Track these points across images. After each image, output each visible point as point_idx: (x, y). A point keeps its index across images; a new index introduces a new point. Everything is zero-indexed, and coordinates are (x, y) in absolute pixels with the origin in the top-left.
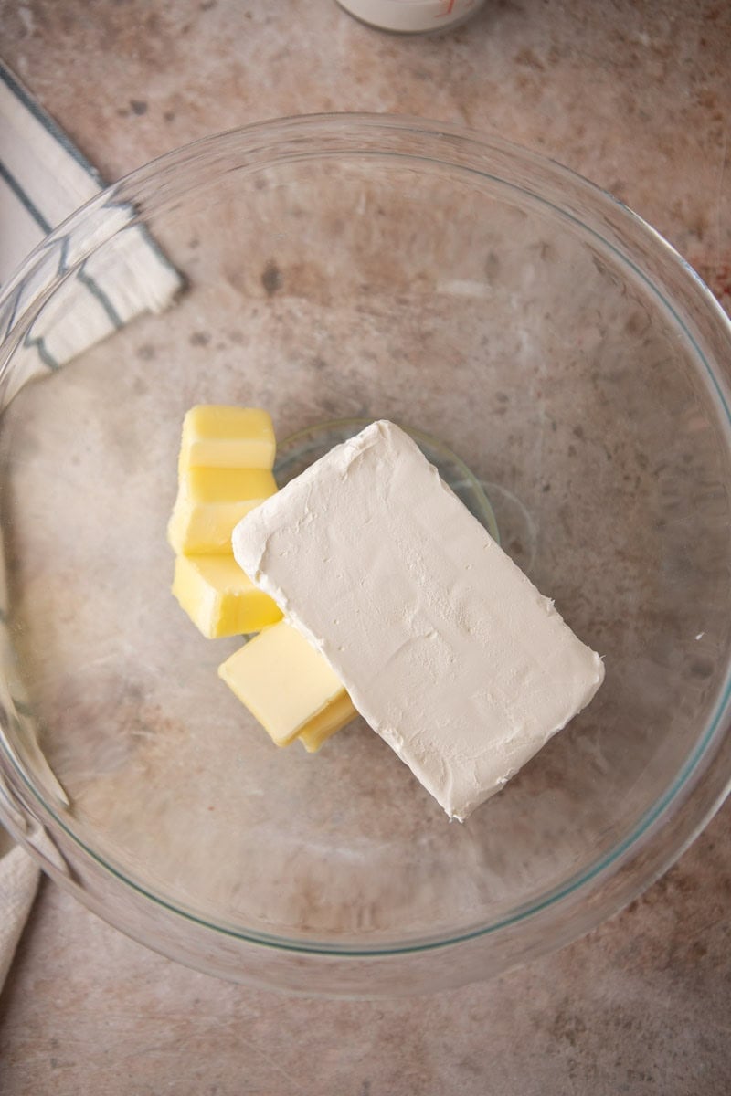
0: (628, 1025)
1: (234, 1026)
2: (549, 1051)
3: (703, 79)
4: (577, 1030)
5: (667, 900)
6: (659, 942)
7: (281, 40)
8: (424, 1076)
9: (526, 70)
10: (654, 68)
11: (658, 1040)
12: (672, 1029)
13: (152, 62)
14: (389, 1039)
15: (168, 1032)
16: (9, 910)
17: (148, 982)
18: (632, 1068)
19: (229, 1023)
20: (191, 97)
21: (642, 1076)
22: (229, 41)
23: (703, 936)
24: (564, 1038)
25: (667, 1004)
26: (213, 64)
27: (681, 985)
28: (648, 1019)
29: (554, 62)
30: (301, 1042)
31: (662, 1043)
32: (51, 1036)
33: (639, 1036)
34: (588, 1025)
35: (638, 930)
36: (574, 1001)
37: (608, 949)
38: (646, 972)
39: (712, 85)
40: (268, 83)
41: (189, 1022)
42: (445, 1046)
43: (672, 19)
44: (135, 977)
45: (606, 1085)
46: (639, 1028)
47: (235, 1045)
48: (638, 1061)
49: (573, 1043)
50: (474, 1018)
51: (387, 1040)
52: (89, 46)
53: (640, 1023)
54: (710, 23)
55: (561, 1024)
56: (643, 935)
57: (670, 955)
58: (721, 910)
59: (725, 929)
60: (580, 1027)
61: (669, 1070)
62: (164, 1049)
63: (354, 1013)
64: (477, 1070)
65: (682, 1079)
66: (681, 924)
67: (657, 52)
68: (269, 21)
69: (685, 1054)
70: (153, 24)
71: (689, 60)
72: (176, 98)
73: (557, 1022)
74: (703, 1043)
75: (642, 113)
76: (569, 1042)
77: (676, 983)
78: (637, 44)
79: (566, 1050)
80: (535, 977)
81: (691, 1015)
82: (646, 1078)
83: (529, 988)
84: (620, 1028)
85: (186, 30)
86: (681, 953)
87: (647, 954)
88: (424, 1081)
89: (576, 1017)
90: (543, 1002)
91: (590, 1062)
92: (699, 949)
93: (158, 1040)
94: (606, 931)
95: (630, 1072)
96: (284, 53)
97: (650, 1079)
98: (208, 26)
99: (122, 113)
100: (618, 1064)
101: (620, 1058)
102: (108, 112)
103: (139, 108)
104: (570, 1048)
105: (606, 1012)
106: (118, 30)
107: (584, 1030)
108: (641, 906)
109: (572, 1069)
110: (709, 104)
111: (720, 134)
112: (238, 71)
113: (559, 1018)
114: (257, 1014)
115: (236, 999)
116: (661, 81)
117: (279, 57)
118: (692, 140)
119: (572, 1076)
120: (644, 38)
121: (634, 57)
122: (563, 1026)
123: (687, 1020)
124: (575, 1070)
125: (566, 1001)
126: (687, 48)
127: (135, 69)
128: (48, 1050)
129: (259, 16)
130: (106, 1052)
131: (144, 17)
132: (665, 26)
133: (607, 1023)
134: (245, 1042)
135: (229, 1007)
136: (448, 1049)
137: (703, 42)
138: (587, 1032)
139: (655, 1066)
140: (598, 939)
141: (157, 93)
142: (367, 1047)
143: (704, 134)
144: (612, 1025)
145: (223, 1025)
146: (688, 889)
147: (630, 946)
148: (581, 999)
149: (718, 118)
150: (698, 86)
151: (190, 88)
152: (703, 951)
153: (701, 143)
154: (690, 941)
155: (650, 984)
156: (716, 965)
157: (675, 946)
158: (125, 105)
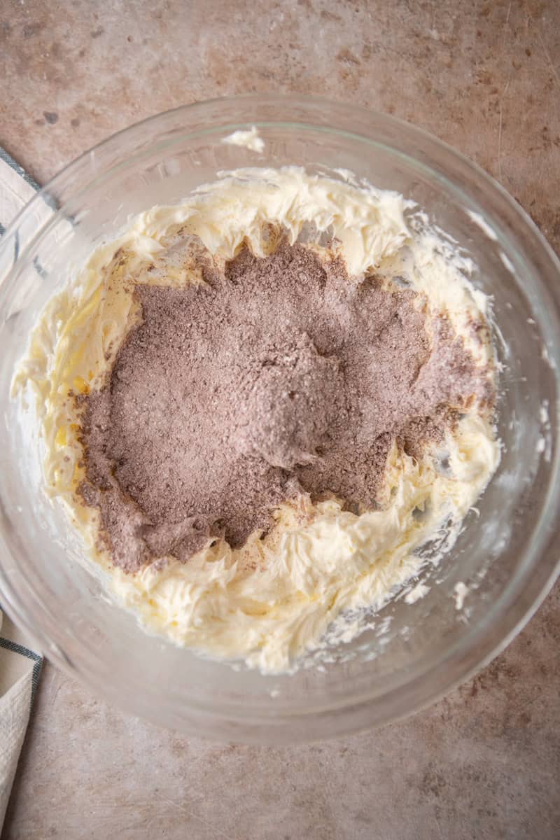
0: (477, 778)
1: (185, 806)
2: (420, 802)
3: (482, 62)
4: (440, 785)
5: (499, 685)
6: (495, 716)
7: (156, 57)
8: (329, 828)
9: (346, 65)
10: (443, 56)
11: (499, 787)
12: (509, 778)
13: (57, 81)
14: (302, 804)
15: (137, 815)
16: (11, 735)
17: (119, 780)
18: (481, 808)
19: (182, 804)
20: (91, 106)
21: (489, 813)
22: (117, 60)
23: (528, 709)
24: (431, 791)
25: (505, 760)
26: (105, 79)
27: (514, 746)
28: (491, 773)
29: (367, 57)
30: (236, 813)
31: (502, 789)
32: (50, 825)
33: (485, 786)
34: (447, 781)
35: (480, 709)
36: (436, 765)
37: (459, 724)
38: (488, 738)
39: (489, 67)
40: (149, 90)
41: (152, 806)
42: (343, 805)
43: (454, 17)
44: (110, 777)
45: (463, 821)
46: (485, 780)
47: (188, 819)
48: (486, 803)
49: (437, 795)
50: (363, 784)
51: (300, 805)
52: (9, 73)
53: (486, 777)
54: (483, 18)
55: (427, 782)
56: (483, 712)
57: (504, 726)
58: (540, 689)
59: (543, 702)
60: (442, 784)
61: (508, 807)
62: (135, 827)
63: (274, 788)
64: (368, 821)
65: (517, 812)
66: (511, 701)
67: (445, 44)
68: (145, 42)
69: (519, 795)
70: (56, 50)
71: (470, 49)
72: (79, 107)
73: (425, 781)
74: (533, 786)
75: (437, 92)
76: (434, 794)
77: (511, 745)
78: (428, 38)
79: (433, 800)
80: (406, 749)
81: (522, 767)
82: (492, 814)
83: (401, 759)
84: (471, 781)
85: (82, 54)
86: (513, 723)
87: (486, 725)
88: (329, 832)
89: (438, 776)
90: (413, 768)
91: (451, 807)
92: (526, 719)
93: (130, 821)
94: (455, 711)
95: (480, 811)
96: (160, 66)
97: (495, 814)
98: (99, 49)
99: (38, 123)
100: (471, 806)
101: (472, 802)
102: (28, 123)
103: (51, 118)
104: (436, 798)
105: (460, 770)
106: (30, 58)
107: (444, 785)
108: (480, 691)
109: (437, 813)
110: (488, 82)
111: (497, 104)
112: (125, 83)
113: (425, 779)
114: (202, 795)
115: (186, 786)
116: (449, 66)
117: (156, 69)
118: (476, 109)
119: (438, 818)
120: (434, 34)
121: (428, 49)
122: (430, 783)
123: (520, 771)
124: (440, 813)
125: (430, 765)
126: (468, 39)
127: (45, 87)
128: (49, 836)
129: (137, 39)
130: (93, 834)
131: (49, 46)
132: (450, 23)
133: (461, 779)
134: (195, 816)
135: (181, 792)
136: (346, 808)
137: (479, 34)
138: (447, 786)
139: (498, 805)
140: (450, 718)
141: (64, 105)
142: (286, 812)
143: (485, 105)
144: (465, 779)
145: (177, 806)
146: (514, 675)
147: (474, 721)
148: (441, 762)
149: (495, 91)
150: (477, 67)
151: (89, 100)
152: (528, 720)
153: (483, 112)
154: (519, 714)
155: (491, 747)
156: (538, 729)
157: (507, 719)
158: (41, 117)
